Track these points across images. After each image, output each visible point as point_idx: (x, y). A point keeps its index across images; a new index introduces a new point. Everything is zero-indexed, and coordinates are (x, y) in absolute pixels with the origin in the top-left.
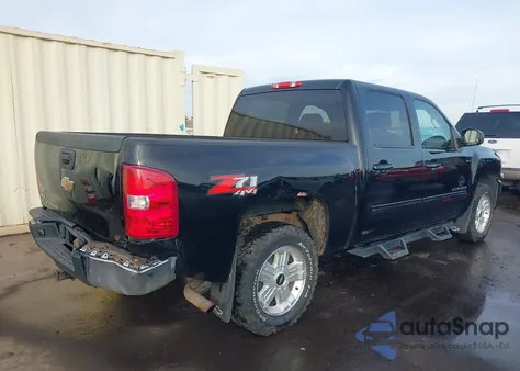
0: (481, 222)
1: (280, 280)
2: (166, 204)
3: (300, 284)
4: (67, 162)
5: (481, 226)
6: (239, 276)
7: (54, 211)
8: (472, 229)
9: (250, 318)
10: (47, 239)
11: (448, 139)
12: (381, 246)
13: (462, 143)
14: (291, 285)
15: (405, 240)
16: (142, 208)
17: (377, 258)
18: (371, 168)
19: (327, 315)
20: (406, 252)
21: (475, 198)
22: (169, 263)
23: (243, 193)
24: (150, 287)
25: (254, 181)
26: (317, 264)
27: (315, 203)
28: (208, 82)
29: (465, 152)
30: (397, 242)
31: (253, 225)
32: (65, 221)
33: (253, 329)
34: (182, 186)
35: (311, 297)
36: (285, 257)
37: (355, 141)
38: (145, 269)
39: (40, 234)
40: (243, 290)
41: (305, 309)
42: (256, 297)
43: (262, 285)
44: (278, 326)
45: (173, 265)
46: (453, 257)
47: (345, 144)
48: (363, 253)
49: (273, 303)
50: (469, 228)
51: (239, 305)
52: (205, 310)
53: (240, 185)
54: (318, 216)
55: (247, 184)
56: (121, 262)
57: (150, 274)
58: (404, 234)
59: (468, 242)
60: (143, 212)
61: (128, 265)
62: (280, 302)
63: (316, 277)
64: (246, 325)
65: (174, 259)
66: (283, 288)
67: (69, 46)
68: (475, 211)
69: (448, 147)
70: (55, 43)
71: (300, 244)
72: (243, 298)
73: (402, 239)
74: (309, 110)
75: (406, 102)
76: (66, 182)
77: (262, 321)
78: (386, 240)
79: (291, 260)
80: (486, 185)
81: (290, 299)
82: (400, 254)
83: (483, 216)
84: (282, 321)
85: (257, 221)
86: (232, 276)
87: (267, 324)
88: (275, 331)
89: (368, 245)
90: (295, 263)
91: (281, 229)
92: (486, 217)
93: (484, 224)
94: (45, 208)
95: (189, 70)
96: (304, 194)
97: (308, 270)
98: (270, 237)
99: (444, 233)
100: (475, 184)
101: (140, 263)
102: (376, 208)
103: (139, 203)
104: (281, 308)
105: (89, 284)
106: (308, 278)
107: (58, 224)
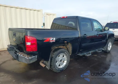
0: (109, 48)
1: (61, 61)
2: (34, 44)
3: (66, 62)
4: (15, 35)
5: (109, 49)
6: (51, 60)
7: (12, 45)
8: (107, 50)
9: (54, 69)
10: (11, 51)
11: (101, 29)
12: (85, 53)
13: (105, 30)
14: (63, 62)
15: (91, 52)
16: (29, 45)
17: (84, 56)
18: (82, 36)
19: (72, 68)
20: (91, 55)
21: (108, 42)
22: (35, 57)
23: (52, 42)
24: (31, 62)
25: (54, 39)
26: (69, 57)
27: (69, 44)
28: (48, 16)
29: (105, 32)
30: (89, 52)
31: (55, 49)
32: (14, 47)
33: (55, 71)
34: (38, 40)
35: (68, 64)
36: (62, 56)
37: (79, 30)
38: (30, 58)
39: (9, 50)
40: (52, 63)
41: (67, 67)
42: (55, 64)
43: (57, 62)
44: (60, 71)
45: (36, 57)
46: (102, 56)
47: (76, 31)
48: (81, 55)
49: (59, 65)
50: (106, 49)
51: (52, 66)
52: (44, 67)
53: (51, 40)
54: (70, 47)
55: (53, 40)
56: (25, 56)
57: (31, 59)
58: (91, 50)
59: (106, 53)
60: (30, 46)
61: (27, 57)
62: (61, 65)
63: (69, 60)
64: (53, 70)
65: (36, 56)
66: (62, 62)
67: (17, 9)
68: (108, 45)
69: (101, 31)
70: (13, 8)
71: (66, 53)
72: (52, 64)
73: (90, 52)
74: (70, 23)
75: (91, 21)
76: (14, 39)
77: (57, 69)
78: (86, 52)
79: (63, 56)
80: (110, 40)
81: (63, 65)
82: (89, 55)
83: (110, 47)
84: (61, 69)
85: (57, 48)
86: (50, 60)
87: (58, 70)
88: (60, 72)
89: (82, 53)
90: (65, 57)
91: (61, 49)
92: (111, 47)
93: (110, 48)
94: (11, 45)
95: (44, 14)
96: (66, 42)
97: (67, 58)
98: (58, 51)
99: (100, 50)
100: (108, 39)
101: (29, 57)
102: (83, 45)
103: (29, 44)
104: (61, 67)
105: (19, 61)
106: (67, 60)
107: (13, 48)
